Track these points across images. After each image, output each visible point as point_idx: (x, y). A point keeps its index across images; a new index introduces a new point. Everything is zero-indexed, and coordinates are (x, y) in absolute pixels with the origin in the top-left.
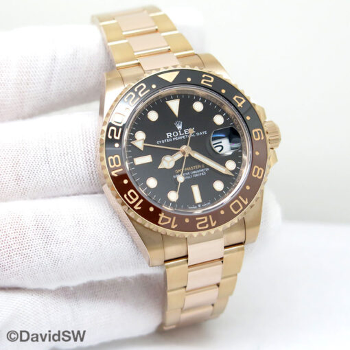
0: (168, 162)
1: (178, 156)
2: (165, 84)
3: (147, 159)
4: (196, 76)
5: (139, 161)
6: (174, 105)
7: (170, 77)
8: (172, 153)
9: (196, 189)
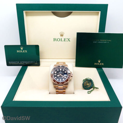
0: (58, 76)
1: (60, 75)
2: (60, 67)
3: (56, 75)
4: (64, 67)
5: (55, 75)
6: (61, 69)
7: (61, 66)
8: (59, 75)
9: (61, 79)
